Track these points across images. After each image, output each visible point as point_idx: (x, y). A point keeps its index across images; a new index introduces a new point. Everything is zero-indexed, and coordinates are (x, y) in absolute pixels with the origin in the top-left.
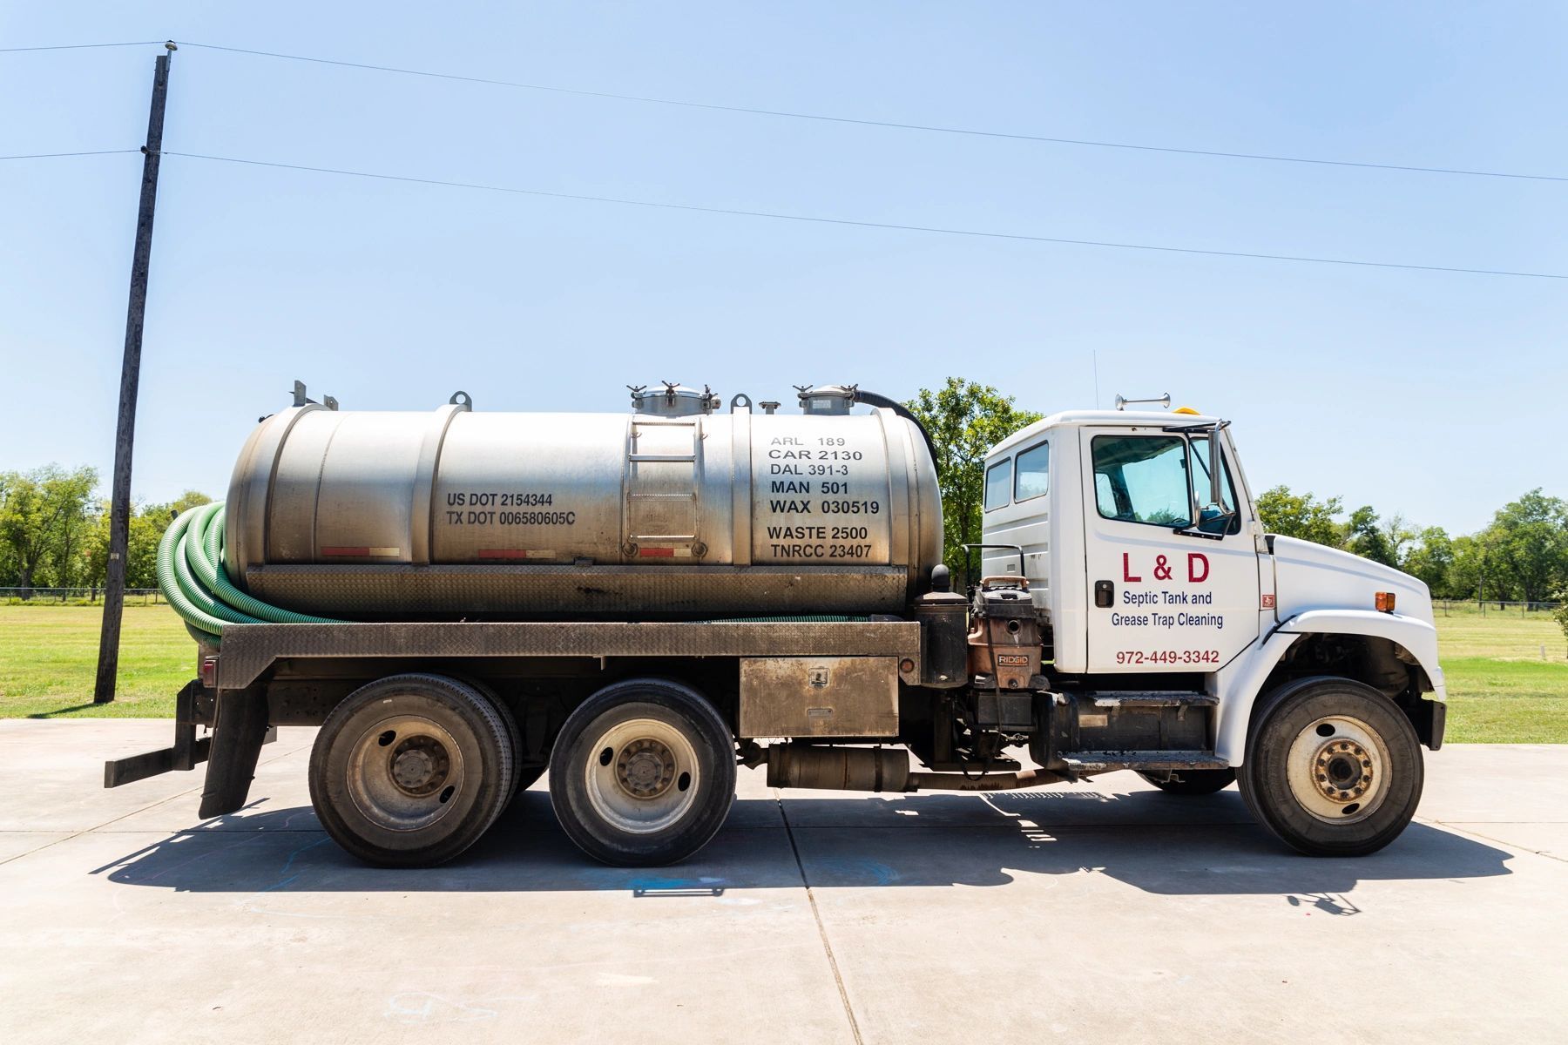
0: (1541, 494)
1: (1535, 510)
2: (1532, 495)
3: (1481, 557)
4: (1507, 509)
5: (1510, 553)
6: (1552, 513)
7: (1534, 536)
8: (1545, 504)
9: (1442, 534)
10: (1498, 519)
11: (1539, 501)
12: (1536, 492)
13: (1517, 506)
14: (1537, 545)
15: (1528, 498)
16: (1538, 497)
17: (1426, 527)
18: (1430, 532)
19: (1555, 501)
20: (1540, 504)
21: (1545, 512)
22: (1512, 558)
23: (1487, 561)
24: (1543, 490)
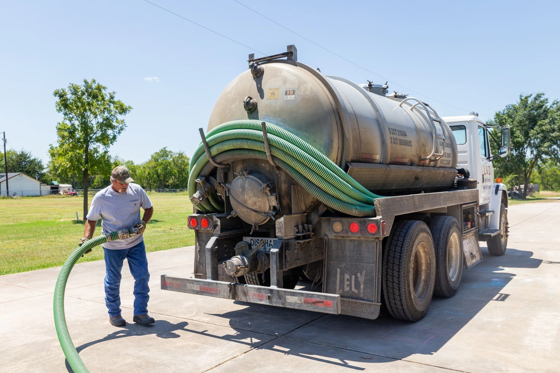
1: (164, 155)
3: (147, 173)
4: (155, 154)
5: (157, 172)
6: (169, 156)
7: (164, 165)
9: (132, 163)
10: (152, 158)
11: (166, 152)
12: (165, 148)
13: (159, 153)
14: (165, 168)
15: (162, 150)
19: (170, 152)
21: (167, 156)
22: (157, 173)
23: (149, 174)
24: (167, 148)
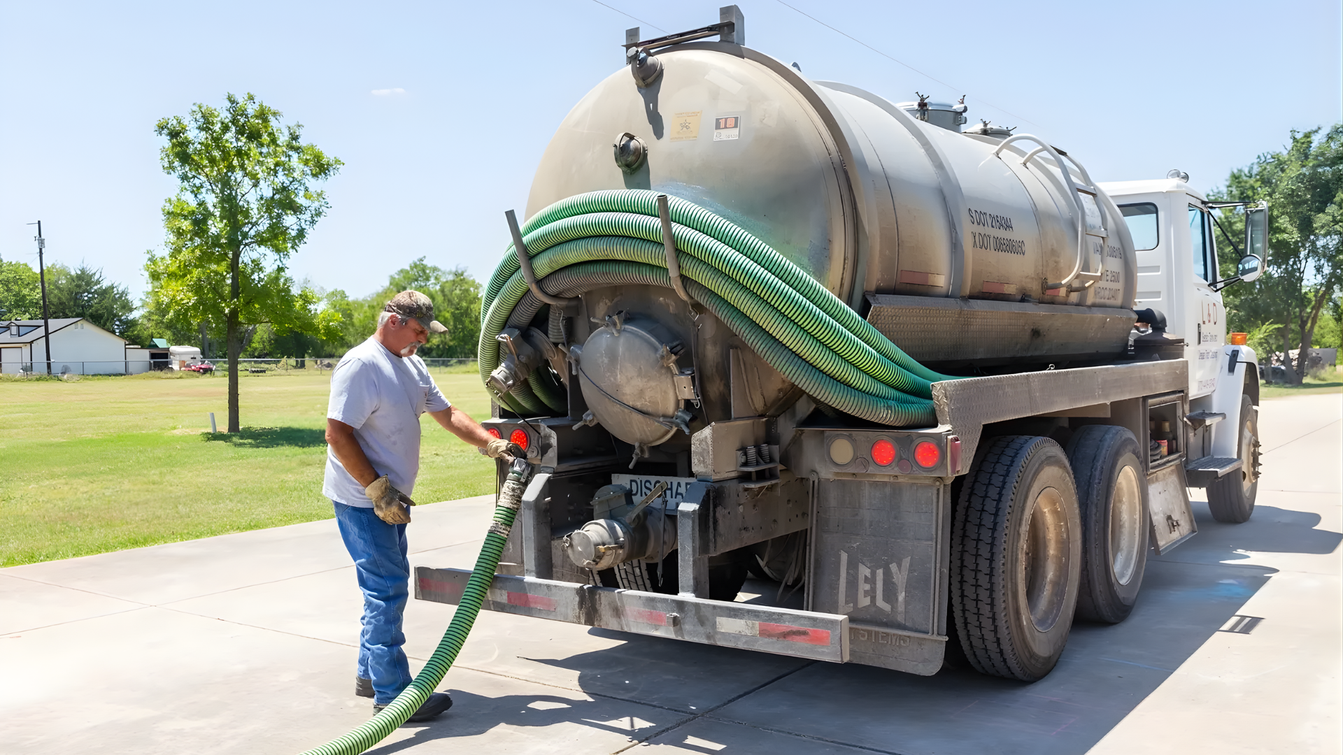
0: (424, 262)
1: (420, 276)
2: (418, 263)
4: (398, 275)
6: (432, 280)
8: (428, 271)
10: (391, 284)
12: (421, 260)
13: (407, 272)
15: (416, 266)
16: (422, 264)
17: (330, 290)
18: (334, 294)
19: (435, 269)
20: (424, 271)
21: (428, 279)
